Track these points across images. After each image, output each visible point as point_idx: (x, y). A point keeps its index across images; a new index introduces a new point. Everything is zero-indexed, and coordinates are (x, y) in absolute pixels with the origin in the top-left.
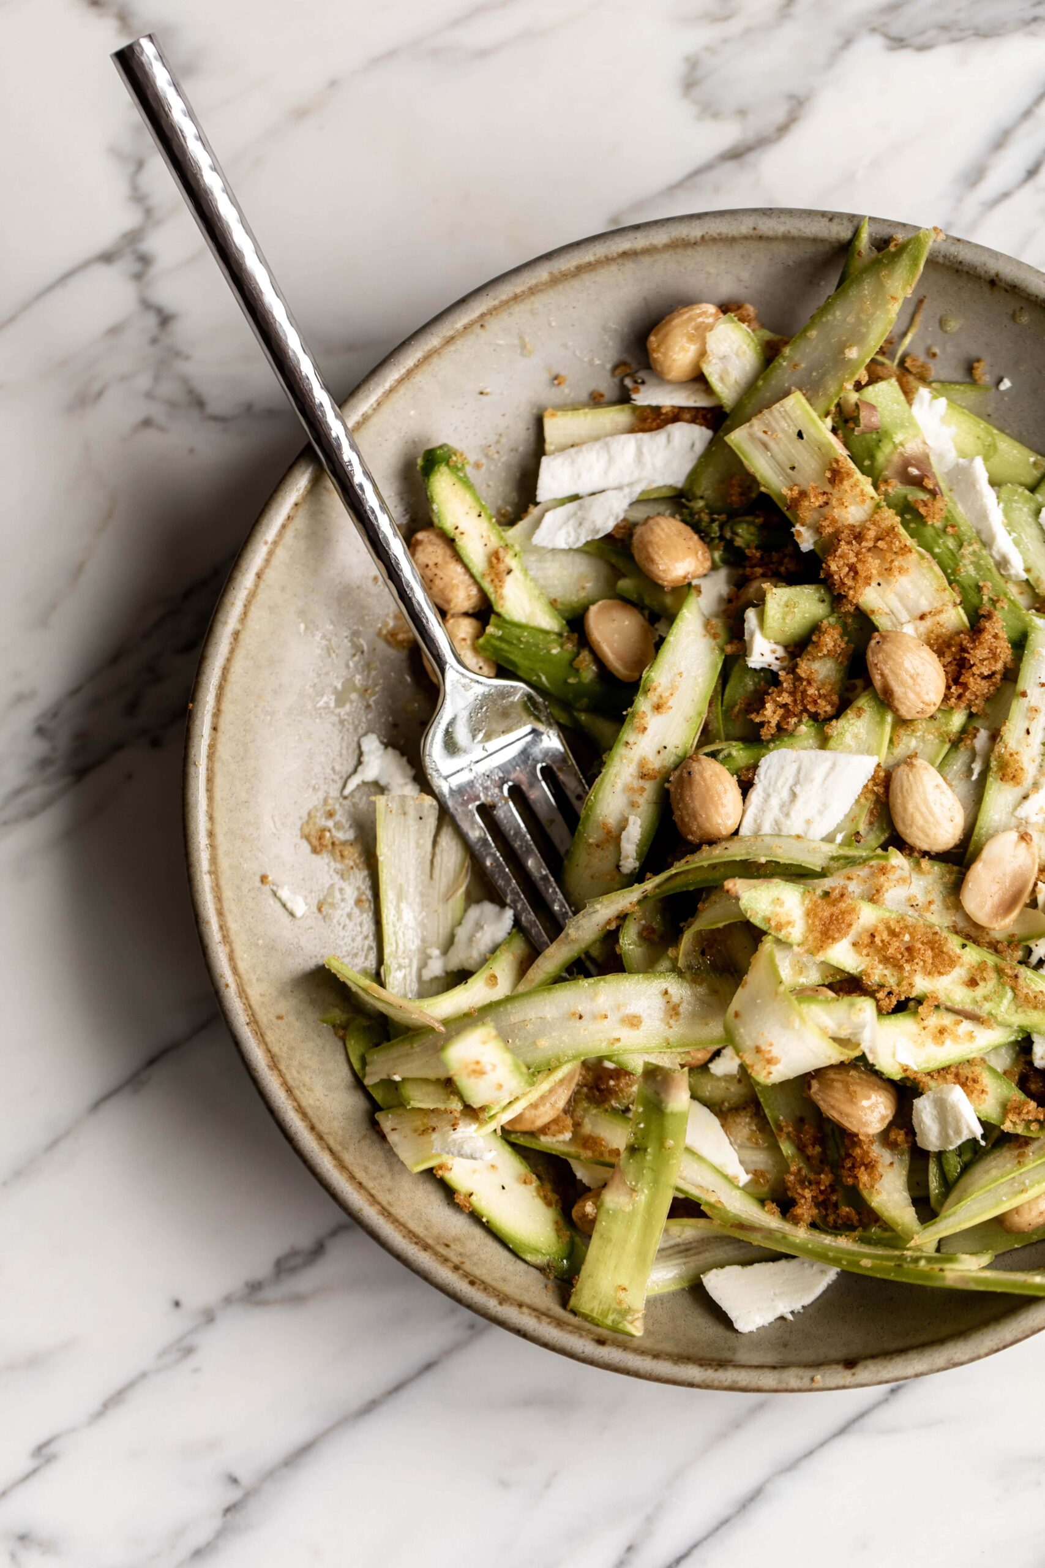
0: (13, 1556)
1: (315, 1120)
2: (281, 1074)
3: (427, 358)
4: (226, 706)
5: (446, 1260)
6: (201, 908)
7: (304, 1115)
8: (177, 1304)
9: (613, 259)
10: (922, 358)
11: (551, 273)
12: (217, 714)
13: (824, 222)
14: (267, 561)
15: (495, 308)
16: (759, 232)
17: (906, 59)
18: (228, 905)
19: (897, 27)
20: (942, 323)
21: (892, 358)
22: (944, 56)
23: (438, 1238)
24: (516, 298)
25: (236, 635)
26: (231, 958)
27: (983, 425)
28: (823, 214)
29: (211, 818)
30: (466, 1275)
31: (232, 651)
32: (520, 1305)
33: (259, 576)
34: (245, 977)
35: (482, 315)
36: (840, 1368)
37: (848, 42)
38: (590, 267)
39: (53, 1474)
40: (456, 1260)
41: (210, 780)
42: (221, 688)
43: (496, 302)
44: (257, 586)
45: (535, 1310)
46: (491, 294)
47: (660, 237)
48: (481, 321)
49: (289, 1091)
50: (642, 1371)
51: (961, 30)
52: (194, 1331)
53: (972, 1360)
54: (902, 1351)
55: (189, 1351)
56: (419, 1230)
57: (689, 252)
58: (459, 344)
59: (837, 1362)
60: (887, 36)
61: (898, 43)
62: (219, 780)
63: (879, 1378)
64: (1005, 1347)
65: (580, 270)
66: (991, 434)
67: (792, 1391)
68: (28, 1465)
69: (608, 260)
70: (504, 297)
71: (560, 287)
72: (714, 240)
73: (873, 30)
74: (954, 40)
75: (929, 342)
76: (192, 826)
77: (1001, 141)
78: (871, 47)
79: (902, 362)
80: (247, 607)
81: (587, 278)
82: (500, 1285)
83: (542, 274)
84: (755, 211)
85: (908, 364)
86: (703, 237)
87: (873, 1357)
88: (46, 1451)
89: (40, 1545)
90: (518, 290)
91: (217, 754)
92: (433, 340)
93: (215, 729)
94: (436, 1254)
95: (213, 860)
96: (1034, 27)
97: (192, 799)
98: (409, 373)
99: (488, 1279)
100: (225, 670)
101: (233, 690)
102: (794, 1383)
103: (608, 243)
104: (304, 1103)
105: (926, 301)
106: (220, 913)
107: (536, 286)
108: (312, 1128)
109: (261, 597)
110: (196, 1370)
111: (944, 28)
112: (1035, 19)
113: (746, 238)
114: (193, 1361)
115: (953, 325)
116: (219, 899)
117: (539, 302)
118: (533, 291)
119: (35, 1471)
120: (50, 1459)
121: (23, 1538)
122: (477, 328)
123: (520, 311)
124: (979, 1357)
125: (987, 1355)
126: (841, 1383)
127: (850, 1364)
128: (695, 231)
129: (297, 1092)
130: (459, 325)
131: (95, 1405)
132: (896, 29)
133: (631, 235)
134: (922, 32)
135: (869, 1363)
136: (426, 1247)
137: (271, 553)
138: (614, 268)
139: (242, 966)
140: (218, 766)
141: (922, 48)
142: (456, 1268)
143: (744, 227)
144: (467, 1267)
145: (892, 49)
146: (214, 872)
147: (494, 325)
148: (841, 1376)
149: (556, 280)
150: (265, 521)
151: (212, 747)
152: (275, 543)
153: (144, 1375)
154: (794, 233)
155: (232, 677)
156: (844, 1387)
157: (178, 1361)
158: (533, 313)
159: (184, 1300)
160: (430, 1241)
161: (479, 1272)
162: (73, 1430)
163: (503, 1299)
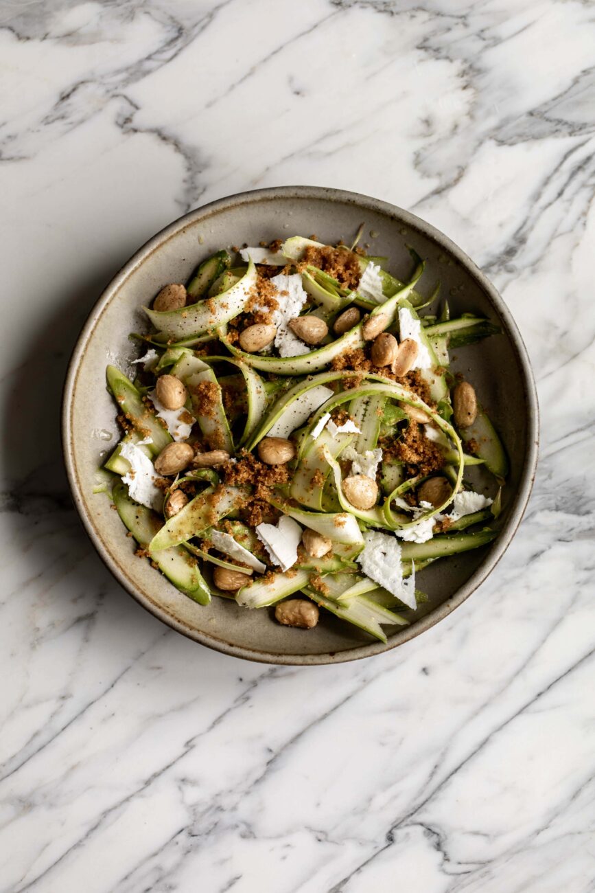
0: (180, 788)
1: (114, 556)
2: (100, 537)
3: (161, 245)
4: (78, 386)
5: (168, 613)
6: (68, 468)
7: (110, 554)
8: (241, 680)
9: (238, 205)
10: (362, 248)
11: (213, 211)
12: (74, 389)
13: (324, 192)
14: (95, 327)
15: (190, 225)
16: (298, 196)
17: (505, 148)
18: (79, 468)
19: (501, 136)
20: (371, 234)
21: (350, 247)
22: (520, 148)
23: (164, 604)
24: (198, 221)
25: (83, 357)
26: (80, 489)
27: (386, 274)
28: (324, 189)
29: (72, 432)
30: (176, 618)
31: (81, 364)
32: (199, 631)
33: (92, 333)
34: (85, 497)
35: (184, 228)
36: (328, 656)
37: (481, 143)
38: (228, 208)
39: (194, 752)
40: (172, 613)
41: (71, 417)
42: (76, 378)
43: (190, 222)
44: (91, 337)
45: (204, 633)
46: (188, 219)
47: (258, 197)
48: (183, 231)
49: (104, 543)
50: (248, 657)
51: (527, 136)
52: (248, 690)
53: (381, 652)
54: (353, 649)
55: (248, 699)
56: (156, 601)
57: (269, 203)
58: (174, 238)
59: (327, 653)
60: (496, 140)
61: (501, 143)
62: (75, 417)
63: (343, 660)
64: (394, 647)
65: (224, 209)
66: (390, 278)
67: (309, 665)
68: (183, 750)
69: (236, 206)
70: (193, 220)
71: (216, 216)
72: (279, 198)
73: (491, 138)
74: (524, 141)
75: (365, 242)
76: (65, 435)
77: (547, 181)
78: (490, 145)
79: (354, 250)
80: (87, 345)
81: (227, 213)
82: (190, 623)
83: (209, 211)
84: (296, 187)
85: (357, 250)
86: (275, 197)
87: (341, 651)
88: (190, 744)
89: (191, 782)
90: (199, 217)
91: (74, 406)
92: (164, 238)
93: (74, 395)
94: (164, 610)
95: (73, 449)
96: (557, 134)
97: (64, 424)
98: (154, 251)
99: (185, 621)
100: (78, 371)
101: (81, 380)
102: (310, 662)
103: (237, 199)
104: (110, 549)
105: (365, 225)
106: (76, 471)
107: (207, 216)
108: (114, 559)
109: (93, 341)
110: (251, 706)
111: (520, 136)
112: (557, 131)
113: (292, 198)
114: (250, 703)
115: (375, 235)
116: (75, 465)
117: (207, 223)
118: (205, 218)
119: (186, 752)
120: (193, 747)
121: (183, 780)
122: (182, 233)
123: (199, 226)
124: (384, 651)
125: (387, 650)
126: (328, 661)
127: (332, 654)
128: (272, 195)
129: (107, 545)
130: (175, 231)
131: (209, 723)
132: (500, 137)
133: (245, 196)
134: (511, 138)
135: (339, 653)
136: (160, 607)
137: (97, 324)
138: (238, 209)
139: (84, 493)
140: (74, 411)
141: (512, 144)
142: (172, 616)
143: (292, 193)
144: (176, 615)
145: (499, 145)
146: (73, 454)
147: (189, 232)
148: (328, 659)
149: (214, 214)
150: (95, 311)
151: (73, 402)
152: (99, 320)
153: (229, 710)
154: (312, 196)
155: (81, 374)
156: (330, 663)
157: (244, 703)
158: (204, 227)
159: (244, 678)
160: (161, 605)
161: (181, 618)
162: (201, 734)
163: (192, 628)
